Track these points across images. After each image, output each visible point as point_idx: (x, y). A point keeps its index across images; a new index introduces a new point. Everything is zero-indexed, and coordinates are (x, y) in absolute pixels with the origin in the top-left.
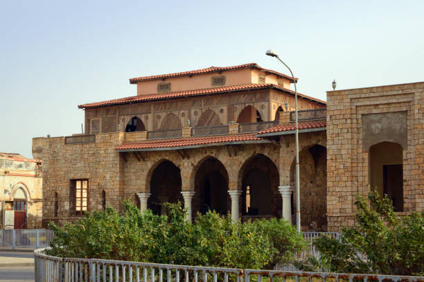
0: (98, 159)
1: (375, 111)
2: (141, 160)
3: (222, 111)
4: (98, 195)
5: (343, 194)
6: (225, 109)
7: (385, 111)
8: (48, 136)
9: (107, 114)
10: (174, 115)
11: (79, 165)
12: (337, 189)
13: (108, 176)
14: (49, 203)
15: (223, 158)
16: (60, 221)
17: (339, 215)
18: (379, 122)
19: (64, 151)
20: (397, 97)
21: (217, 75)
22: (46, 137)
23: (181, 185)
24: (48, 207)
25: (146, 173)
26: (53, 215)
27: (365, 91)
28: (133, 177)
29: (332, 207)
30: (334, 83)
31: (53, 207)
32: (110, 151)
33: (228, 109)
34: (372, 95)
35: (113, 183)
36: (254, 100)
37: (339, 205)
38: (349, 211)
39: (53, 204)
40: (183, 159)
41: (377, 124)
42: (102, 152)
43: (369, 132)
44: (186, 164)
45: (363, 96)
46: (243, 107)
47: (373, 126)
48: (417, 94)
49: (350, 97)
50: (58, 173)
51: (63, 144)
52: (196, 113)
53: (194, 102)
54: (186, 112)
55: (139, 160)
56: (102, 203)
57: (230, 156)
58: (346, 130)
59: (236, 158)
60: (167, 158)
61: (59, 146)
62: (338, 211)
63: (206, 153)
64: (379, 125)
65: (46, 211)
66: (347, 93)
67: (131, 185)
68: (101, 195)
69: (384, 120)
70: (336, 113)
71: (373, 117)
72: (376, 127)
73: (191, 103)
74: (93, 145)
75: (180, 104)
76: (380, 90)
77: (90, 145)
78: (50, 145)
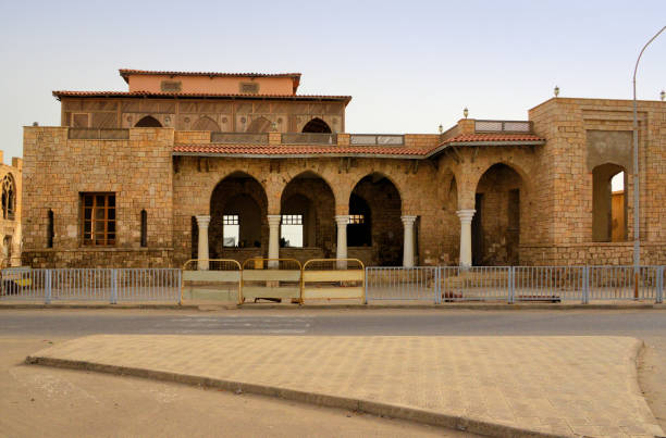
0: (134, 165)
1: (601, 128)
2: (203, 170)
3: (280, 121)
4: (134, 217)
5: (573, 220)
6: (285, 119)
7: (612, 128)
8: (36, 124)
9: (100, 109)
10: (210, 119)
11: (96, 171)
12: (567, 215)
13: (152, 190)
14: (37, 227)
15: (330, 175)
16: (59, 254)
17: (569, 245)
18: (604, 140)
19: (68, 149)
20: (628, 114)
21: (248, 81)
22: (31, 125)
23: (266, 205)
24: (33, 233)
25: (210, 189)
26: (45, 245)
27: (598, 103)
28: (190, 194)
29: (560, 235)
30: (557, 89)
31: (44, 233)
32: (155, 153)
33: (289, 119)
34: (605, 108)
35: (161, 200)
36: (323, 113)
37: (569, 234)
38: (580, 240)
39: (45, 228)
40: (271, 171)
41: (602, 143)
42: (142, 154)
43: (592, 151)
44: (275, 179)
45: (596, 108)
46: (309, 119)
47: (598, 145)
48: (650, 113)
49: (582, 107)
50: (53, 182)
51: (66, 138)
52: (243, 120)
53: (241, 106)
54: (228, 117)
55: (199, 170)
56: (139, 228)
57: (340, 172)
58: (576, 146)
59: (348, 175)
60: (245, 170)
61: (57, 140)
62: (567, 240)
63: (305, 166)
64: (604, 144)
65: (28, 240)
66: (577, 102)
67: (185, 204)
68: (139, 217)
69: (609, 139)
70: (565, 124)
71: (597, 134)
72: (601, 146)
73: (236, 106)
74: (125, 144)
75: (219, 106)
76: (613, 103)
77: (120, 143)
78: (40, 139)
